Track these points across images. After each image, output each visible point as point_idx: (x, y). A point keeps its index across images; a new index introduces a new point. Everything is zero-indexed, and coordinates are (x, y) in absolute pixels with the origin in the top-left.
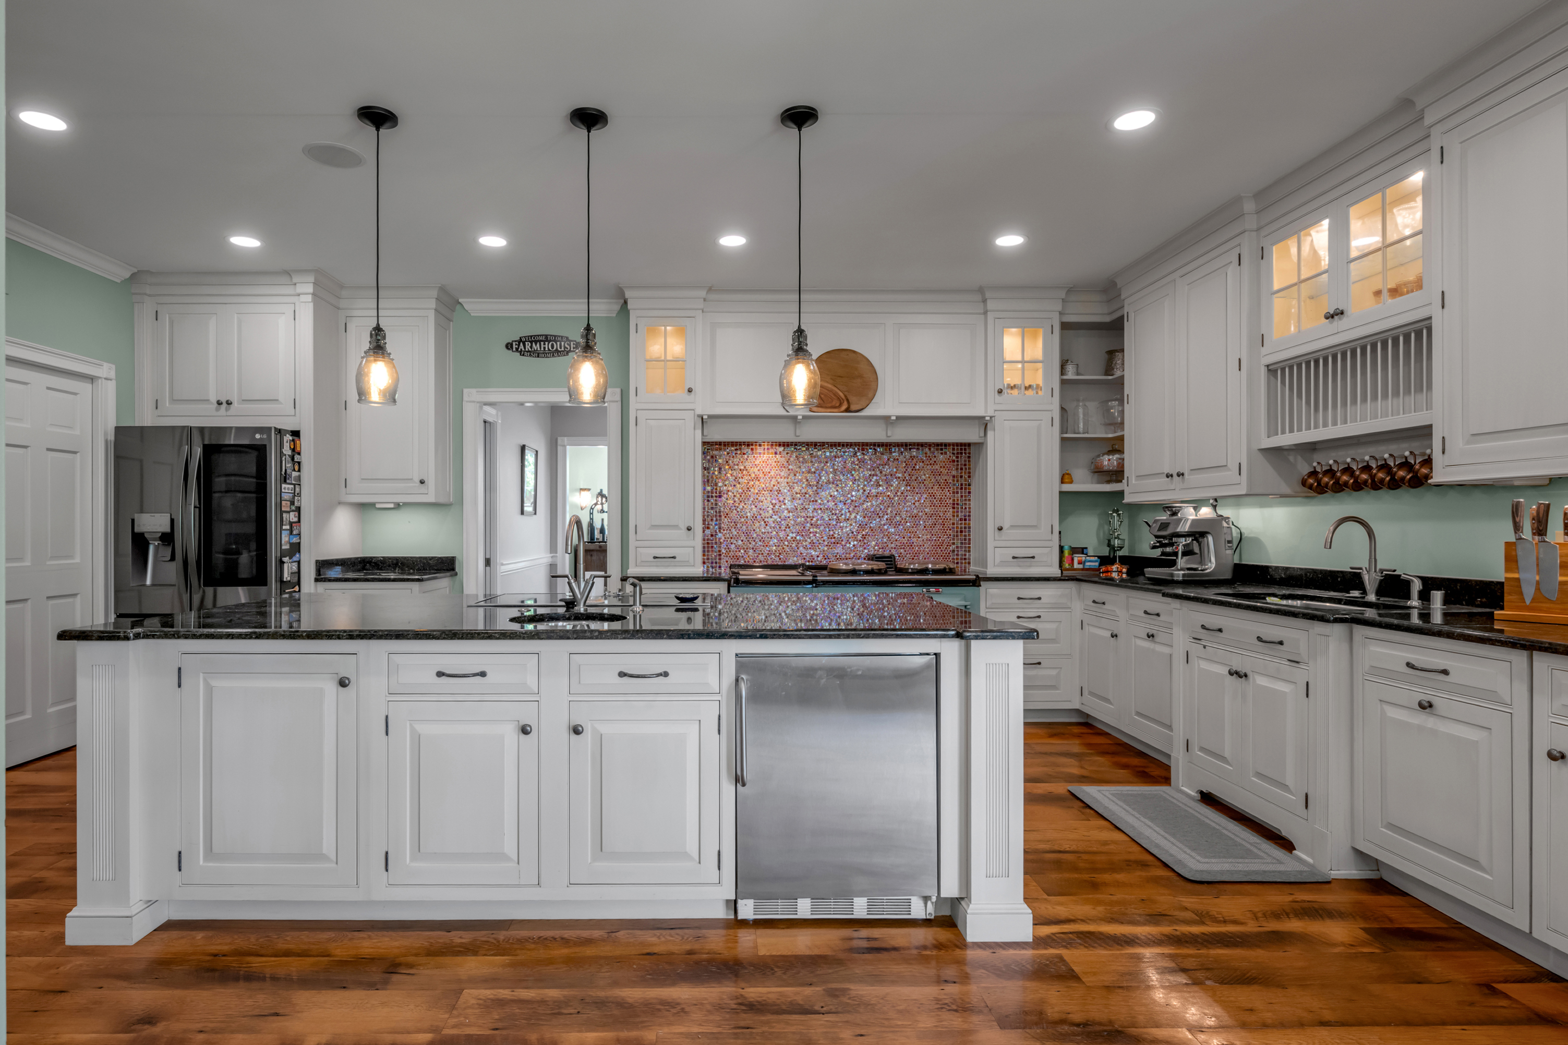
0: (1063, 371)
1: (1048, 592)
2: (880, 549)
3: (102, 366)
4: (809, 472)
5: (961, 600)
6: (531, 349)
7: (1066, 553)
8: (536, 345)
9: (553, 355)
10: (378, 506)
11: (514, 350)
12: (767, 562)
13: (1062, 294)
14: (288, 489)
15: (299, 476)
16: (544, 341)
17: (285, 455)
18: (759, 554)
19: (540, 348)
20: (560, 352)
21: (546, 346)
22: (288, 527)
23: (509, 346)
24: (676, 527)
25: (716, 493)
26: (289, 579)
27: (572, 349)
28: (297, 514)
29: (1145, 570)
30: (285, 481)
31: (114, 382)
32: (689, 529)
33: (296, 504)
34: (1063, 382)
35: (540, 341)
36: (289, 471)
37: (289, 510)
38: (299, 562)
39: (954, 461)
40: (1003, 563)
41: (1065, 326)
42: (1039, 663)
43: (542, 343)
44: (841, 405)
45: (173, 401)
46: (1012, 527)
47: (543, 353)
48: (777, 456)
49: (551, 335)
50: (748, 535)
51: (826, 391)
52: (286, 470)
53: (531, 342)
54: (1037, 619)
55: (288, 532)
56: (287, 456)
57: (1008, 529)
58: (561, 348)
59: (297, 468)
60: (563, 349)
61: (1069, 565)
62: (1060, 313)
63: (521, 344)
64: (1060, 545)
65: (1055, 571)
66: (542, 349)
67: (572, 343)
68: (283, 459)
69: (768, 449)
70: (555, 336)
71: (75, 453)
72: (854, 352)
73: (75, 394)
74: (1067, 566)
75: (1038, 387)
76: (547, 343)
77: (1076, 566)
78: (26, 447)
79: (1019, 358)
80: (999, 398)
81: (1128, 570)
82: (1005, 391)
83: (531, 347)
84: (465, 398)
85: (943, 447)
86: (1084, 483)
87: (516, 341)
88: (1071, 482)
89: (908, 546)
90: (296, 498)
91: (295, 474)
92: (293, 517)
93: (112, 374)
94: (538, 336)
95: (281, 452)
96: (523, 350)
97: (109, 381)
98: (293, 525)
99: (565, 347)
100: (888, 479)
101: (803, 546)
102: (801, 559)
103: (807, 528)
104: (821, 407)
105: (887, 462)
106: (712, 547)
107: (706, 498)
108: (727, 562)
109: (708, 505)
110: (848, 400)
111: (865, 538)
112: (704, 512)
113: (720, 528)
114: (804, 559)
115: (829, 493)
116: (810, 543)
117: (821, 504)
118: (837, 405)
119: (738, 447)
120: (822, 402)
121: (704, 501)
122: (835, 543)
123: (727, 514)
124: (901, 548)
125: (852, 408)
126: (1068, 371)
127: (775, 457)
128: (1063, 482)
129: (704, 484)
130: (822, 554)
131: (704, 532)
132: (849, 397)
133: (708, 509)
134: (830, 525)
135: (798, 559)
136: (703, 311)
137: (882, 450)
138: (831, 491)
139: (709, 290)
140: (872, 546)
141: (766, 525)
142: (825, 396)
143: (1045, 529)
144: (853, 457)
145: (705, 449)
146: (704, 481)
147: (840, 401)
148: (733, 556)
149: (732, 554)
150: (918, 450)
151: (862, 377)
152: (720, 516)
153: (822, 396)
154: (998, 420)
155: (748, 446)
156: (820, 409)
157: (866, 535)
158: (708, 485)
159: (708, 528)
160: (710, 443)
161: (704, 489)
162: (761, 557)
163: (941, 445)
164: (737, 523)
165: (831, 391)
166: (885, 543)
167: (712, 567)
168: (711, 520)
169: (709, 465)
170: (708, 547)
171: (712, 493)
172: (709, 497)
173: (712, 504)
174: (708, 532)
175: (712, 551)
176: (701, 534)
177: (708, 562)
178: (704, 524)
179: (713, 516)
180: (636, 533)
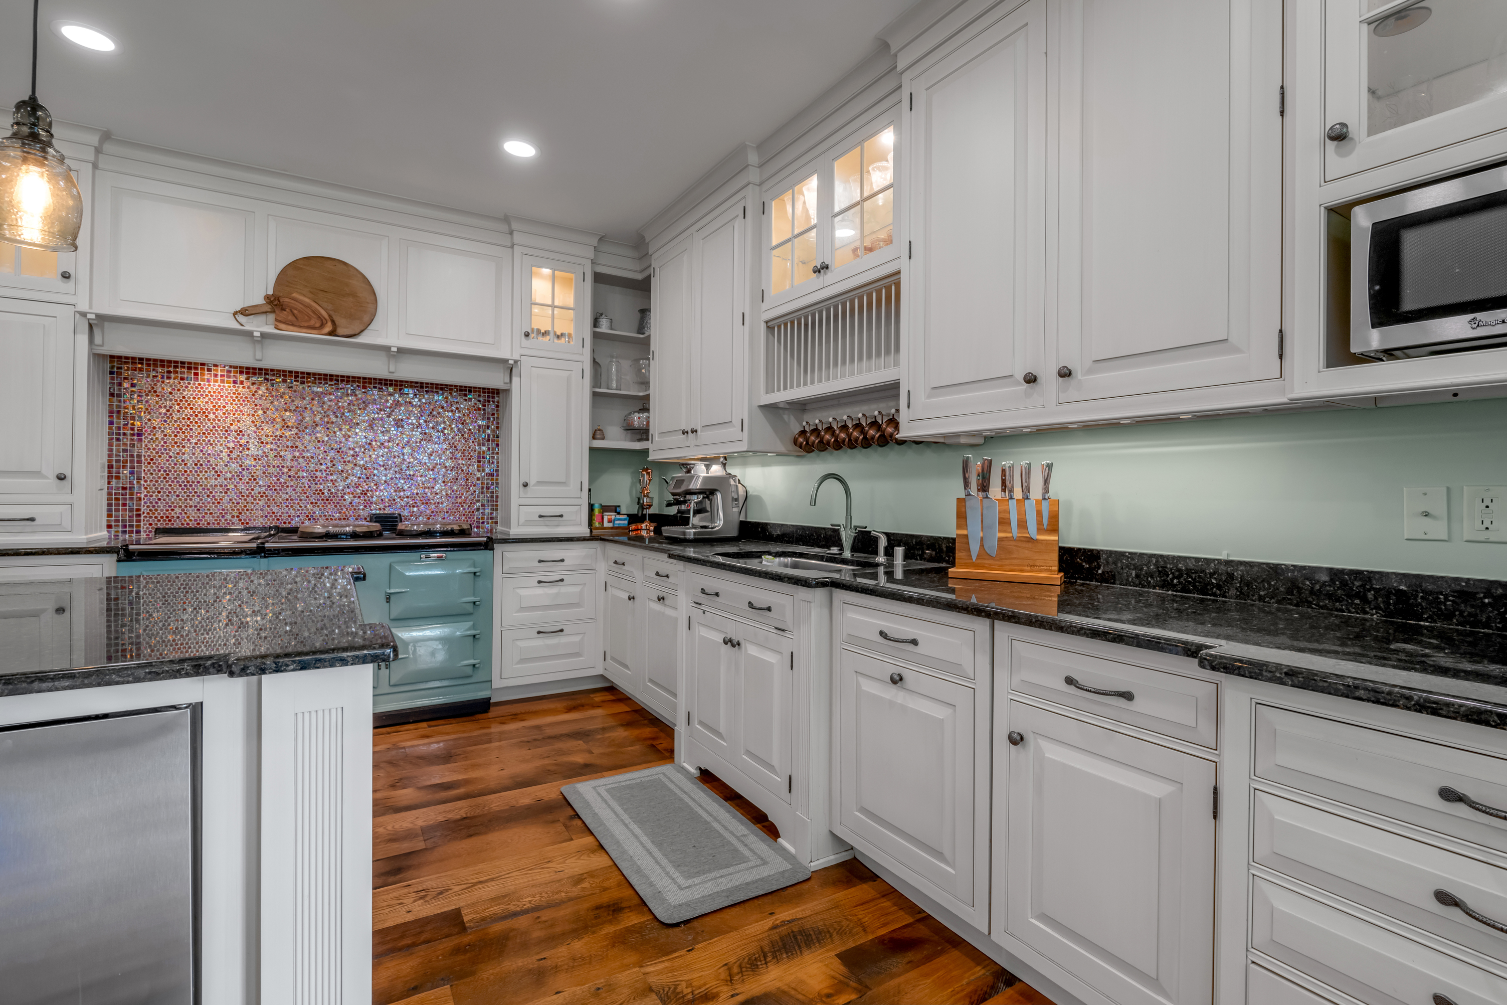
0: (596, 323)
1: (573, 554)
2: (383, 507)
4: (287, 409)
5: (469, 567)
7: (597, 511)
13: (595, 242)
18: (206, 513)
24: (37, 474)
25: (132, 430)
29: (663, 528)
32: (61, 478)
34: (596, 336)
39: (479, 409)
40: (528, 523)
41: (599, 278)
42: (562, 631)
44: (322, 324)
46: (539, 483)
48: (237, 385)
50: (188, 489)
51: (299, 307)
54: (560, 583)
57: (534, 485)
61: (599, 523)
62: (593, 262)
64: (589, 503)
65: (584, 531)
69: (222, 375)
72: (343, 263)
74: (596, 525)
75: (570, 335)
77: (606, 524)
79: (550, 303)
80: (526, 342)
81: (655, 528)
82: (532, 336)
85: (464, 393)
86: (616, 440)
88: (603, 439)
100: (399, 424)
101: (276, 503)
102: (273, 520)
103: (282, 480)
104: (293, 325)
105: (397, 404)
106: (124, 505)
107: (115, 435)
108: (151, 524)
109: (118, 445)
110: (333, 322)
111: (366, 494)
112: (109, 456)
113: (139, 479)
114: (278, 519)
115: (316, 438)
116: (287, 500)
117: (303, 451)
118: (312, 323)
119: (172, 369)
120: (293, 319)
121: (111, 439)
122: (323, 500)
123: (152, 460)
124: (414, 507)
125: (340, 331)
126: (601, 323)
127: (234, 387)
128: (594, 438)
129: (111, 416)
130: (305, 513)
131: (109, 483)
132: (336, 318)
133: (118, 451)
134: (316, 477)
135: (269, 520)
136: (95, 166)
137: (391, 389)
138: (319, 435)
139: (106, 136)
140: (376, 504)
141: (219, 476)
142: (299, 311)
143: (574, 486)
144: (352, 395)
145: (112, 367)
146: (111, 412)
147: (322, 321)
148: (162, 517)
149: (159, 514)
150: (437, 393)
151: (354, 295)
152: (139, 462)
153: (295, 312)
154: (525, 365)
155: (189, 368)
156: (291, 328)
157: (368, 491)
158: (118, 418)
159: (118, 478)
160: (112, 357)
161: (111, 423)
162: (209, 518)
163: (465, 390)
164: (170, 471)
165: (308, 306)
166: (394, 500)
167: (124, 532)
168: (124, 467)
169: (119, 390)
170: (117, 505)
171: (125, 429)
172: (119, 434)
173: (125, 445)
174: (117, 483)
175: (125, 510)
176: (106, 486)
177: (118, 526)
178: (110, 472)
179: (125, 462)
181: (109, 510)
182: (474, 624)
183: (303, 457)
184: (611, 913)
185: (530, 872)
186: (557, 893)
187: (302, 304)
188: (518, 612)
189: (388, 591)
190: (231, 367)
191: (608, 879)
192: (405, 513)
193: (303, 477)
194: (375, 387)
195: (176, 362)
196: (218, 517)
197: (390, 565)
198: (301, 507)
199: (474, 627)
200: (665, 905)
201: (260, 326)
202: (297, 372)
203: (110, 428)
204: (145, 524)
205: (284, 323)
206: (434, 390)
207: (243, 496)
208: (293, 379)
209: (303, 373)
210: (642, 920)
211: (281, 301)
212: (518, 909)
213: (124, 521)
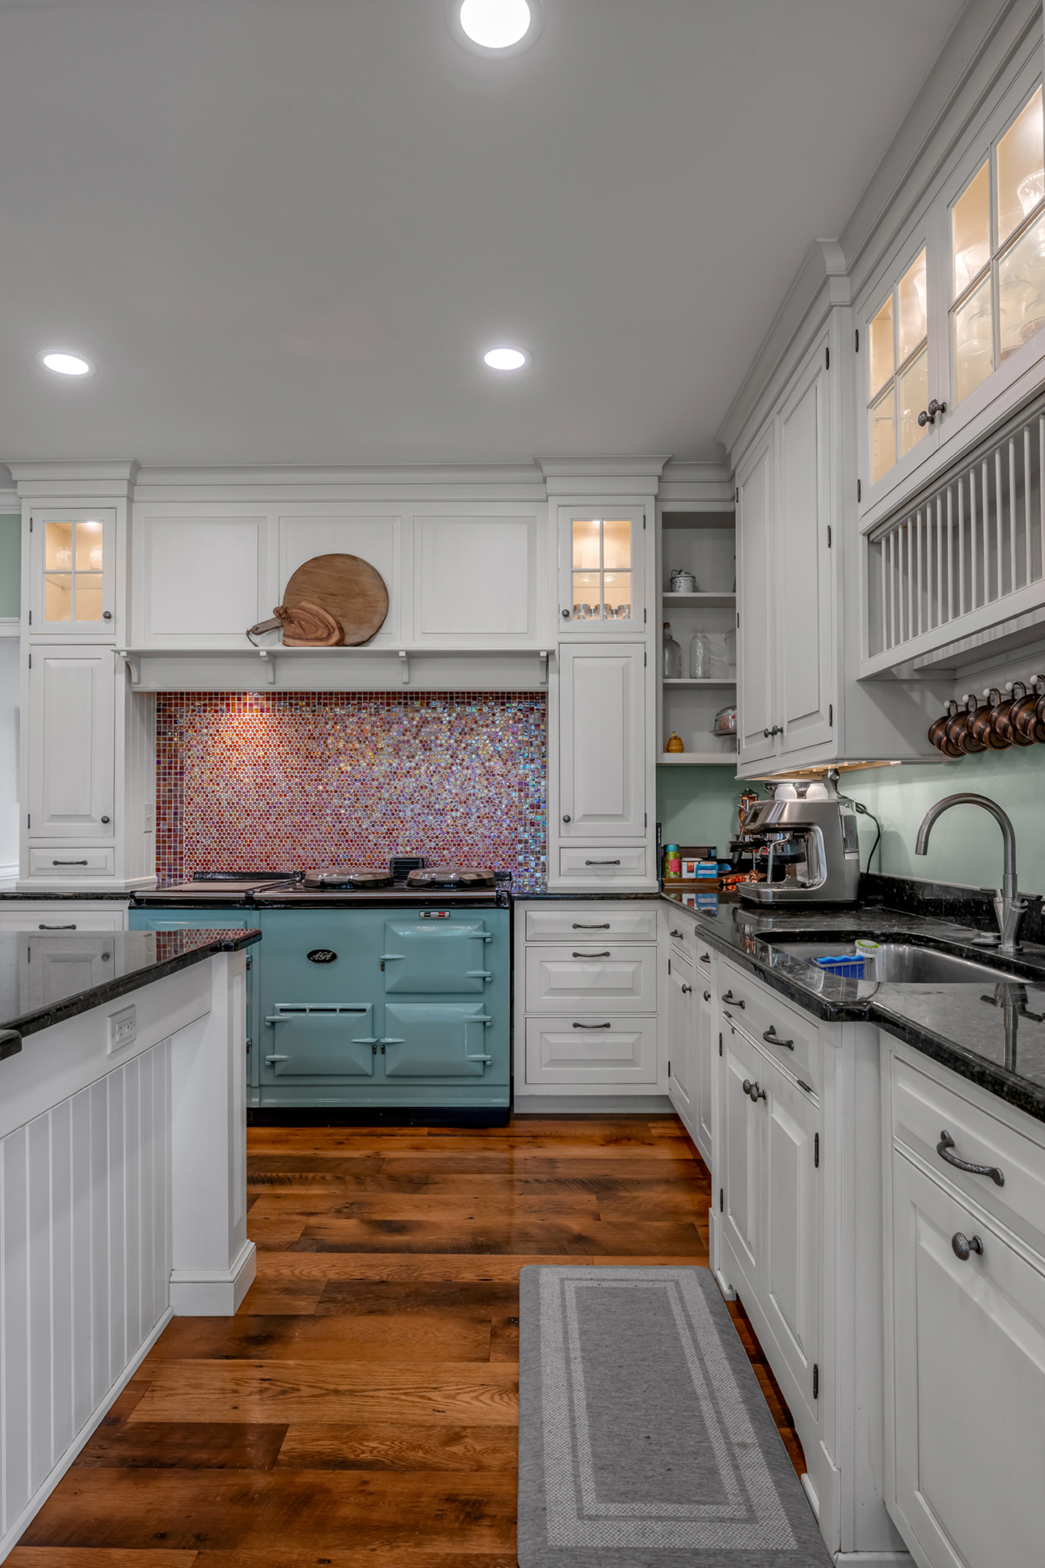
0: (669, 584)
1: (621, 917)
2: (413, 849)
4: (311, 737)
5: (477, 929)
7: (671, 856)
12: (248, 868)
13: (657, 469)
18: (238, 857)
24: (87, 817)
25: (176, 768)
32: (106, 821)
34: (667, 604)
39: (522, 721)
40: (573, 872)
41: (670, 521)
42: (607, 1026)
44: (329, 635)
46: (587, 817)
48: (264, 714)
50: (222, 830)
51: (310, 616)
54: (605, 958)
61: (675, 873)
62: (657, 498)
64: (659, 845)
65: (650, 883)
69: (251, 705)
72: (354, 558)
74: (672, 875)
75: (629, 607)
77: (686, 875)
79: (598, 567)
80: (566, 625)
82: (574, 615)
85: (506, 701)
86: (704, 751)
88: (682, 751)
89: (454, 845)
100: (426, 747)
101: (301, 845)
102: (299, 864)
103: (307, 819)
104: (300, 639)
105: (425, 722)
106: (170, 847)
107: (162, 776)
108: (191, 868)
109: (164, 785)
110: (341, 630)
111: (391, 834)
112: (158, 797)
113: (181, 819)
114: (303, 864)
115: (340, 769)
116: (312, 841)
117: (327, 784)
118: (319, 633)
119: (207, 702)
120: (302, 631)
121: (159, 780)
122: (347, 841)
123: (192, 799)
124: (444, 849)
125: (349, 639)
126: (678, 584)
127: (261, 715)
128: (667, 750)
129: (158, 756)
130: (329, 857)
131: (158, 825)
132: (345, 625)
133: (165, 791)
134: (340, 814)
135: (295, 864)
136: (130, 500)
137: (417, 704)
138: (342, 765)
139: (137, 467)
140: (402, 845)
141: (248, 815)
142: (307, 622)
143: (634, 821)
144: (375, 715)
145: (159, 705)
146: (158, 751)
147: (329, 629)
148: (200, 861)
149: (198, 857)
150: (469, 704)
151: (363, 594)
152: (182, 802)
153: (303, 623)
154: (564, 660)
155: (222, 699)
156: (299, 642)
157: (393, 830)
159: (164, 819)
160: (159, 694)
161: (159, 762)
162: (241, 862)
163: (503, 698)
164: (207, 811)
165: (316, 615)
166: (422, 841)
167: (170, 876)
168: (169, 808)
169: (165, 728)
170: (164, 847)
171: (170, 768)
172: (165, 774)
173: (170, 784)
174: (163, 825)
175: (170, 853)
176: (155, 828)
177: (164, 869)
178: (158, 814)
179: (170, 802)
180: (29, 827)
181: (158, 853)
182: (484, 1006)
183: (327, 791)
184: (462, 1517)
185: (403, 1397)
186: (414, 1448)
187: (310, 613)
188: (547, 994)
189: (382, 957)
190: (260, 693)
191: (495, 1451)
192: (434, 857)
193: (327, 815)
194: (400, 703)
195: (210, 694)
196: (248, 861)
197: (385, 924)
198: (325, 849)
199: (484, 1011)
200: (539, 1540)
201: (272, 643)
202: (320, 693)
203: (158, 768)
204: (186, 868)
205: (292, 637)
206: (466, 700)
207: (270, 837)
208: (316, 701)
209: (325, 693)
210: (497, 1551)
211: (290, 612)
212: (352, 1456)
213: (170, 864)
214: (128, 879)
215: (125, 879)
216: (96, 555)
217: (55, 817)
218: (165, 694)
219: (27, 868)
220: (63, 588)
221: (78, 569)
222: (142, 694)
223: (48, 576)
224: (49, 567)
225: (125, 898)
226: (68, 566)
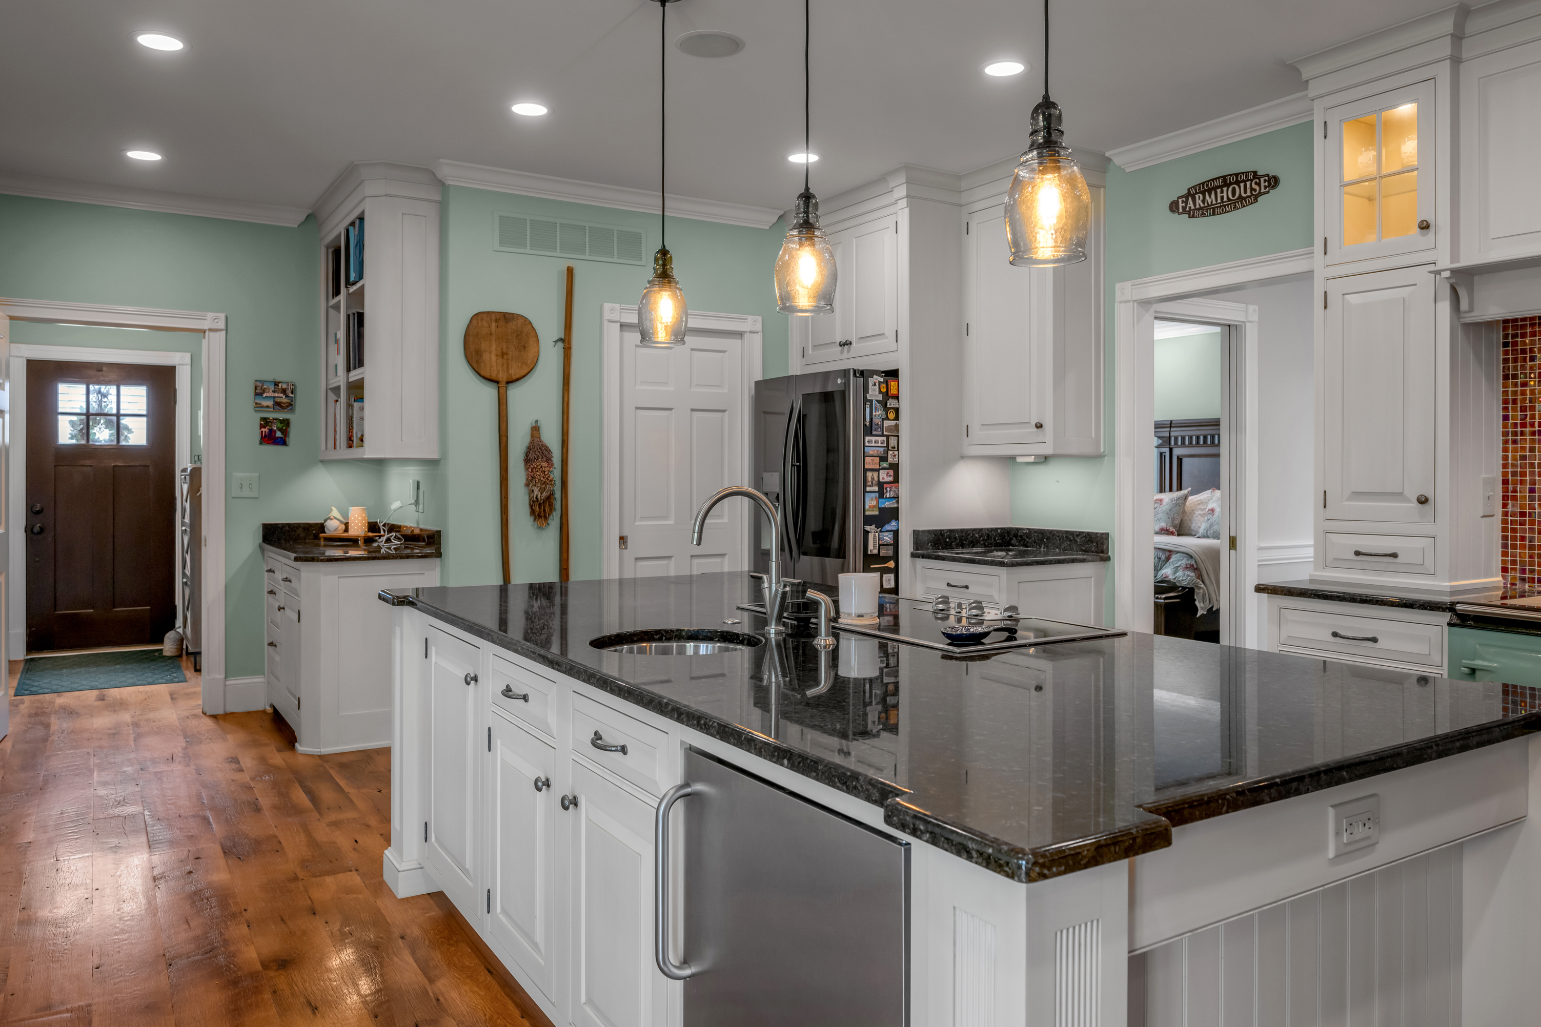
3: (747, 319)
6: (1204, 204)
8: (1210, 196)
9: (1235, 207)
10: (1019, 460)
11: (1181, 210)
14: (876, 442)
15: (897, 426)
16: (1221, 187)
17: (871, 401)
19: (1216, 200)
20: (1245, 199)
21: (1225, 194)
22: (876, 489)
23: (1174, 207)
24: (1399, 496)
25: (1532, 425)
26: (876, 552)
27: (1263, 190)
28: (891, 472)
30: (871, 434)
31: (760, 334)
32: (1423, 501)
33: (890, 460)
35: (1215, 188)
36: (876, 421)
37: (877, 467)
38: (896, 533)
43: (1219, 191)
45: (815, 347)
47: (1220, 207)
49: (1231, 175)
52: (871, 420)
53: (1203, 193)
55: (877, 494)
56: (874, 402)
58: (1245, 192)
59: (892, 415)
60: (1249, 193)
63: (1190, 200)
66: (1219, 201)
67: (1262, 180)
68: (868, 407)
70: (1237, 175)
71: (724, 411)
73: (724, 352)
76: (1225, 189)
78: (670, 409)
83: (1203, 201)
84: (1118, 297)
87: (1182, 197)
90: (890, 453)
91: (887, 423)
92: (885, 476)
93: (758, 327)
94: (1213, 180)
95: (865, 397)
96: (1193, 208)
97: (756, 334)
98: (885, 486)
99: (1252, 189)
106: (1523, 539)
107: (1511, 436)
109: (1514, 450)
112: (1505, 466)
121: (1506, 442)
129: (1505, 409)
131: (1505, 506)
133: (1514, 459)
136: (1456, 62)
145: (1506, 336)
146: (1505, 402)
158: (1514, 410)
159: (1514, 498)
160: (1505, 322)
161: (1506, 418)
167: (1523, 580)
168: (1522, 482)
169: (1515, 368)
170: (1514, 538)
171: (1523, 425)
172: (1515, 434)
173: (1523, 449)
174: (1513, 506)
175: (1523, 547)
176: (1499, 510)
177: (1515, 569)
178: (1505, 490)
179: (1523, 474)
180: (1325, 507)
181: (1505, 546)
203: (1505, 426)
213: (1523, 563)
214: (1456, 580)
215: (1450, 581)
216: (1409, 147)
217: (1358, 495)
218: (1515, 320)
219: (1324, 558)
220: (1370, 199)
221: (1385, 172)
222: (1478, 325)
223: (1347, 189)
224: (1348, 176)
225: (1444, 610)
226: (1372, 170)
